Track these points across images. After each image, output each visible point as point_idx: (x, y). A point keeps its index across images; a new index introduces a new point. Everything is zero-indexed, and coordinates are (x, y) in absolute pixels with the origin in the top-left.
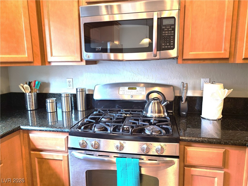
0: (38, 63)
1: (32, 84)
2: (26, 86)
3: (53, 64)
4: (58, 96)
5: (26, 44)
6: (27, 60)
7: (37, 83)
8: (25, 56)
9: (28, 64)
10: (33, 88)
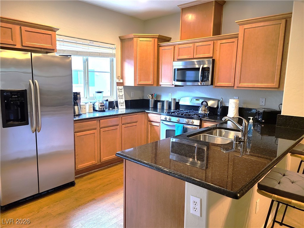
0: (155, 85)
1: (153, 95)
2: (150, 96)
3: (162, 86)
4: (163, 102)
5: (151, 77)
6: (151, 84)
7: (155, 95)
8: (150, 82)
9: (151, 86)
10: (153, 97)
